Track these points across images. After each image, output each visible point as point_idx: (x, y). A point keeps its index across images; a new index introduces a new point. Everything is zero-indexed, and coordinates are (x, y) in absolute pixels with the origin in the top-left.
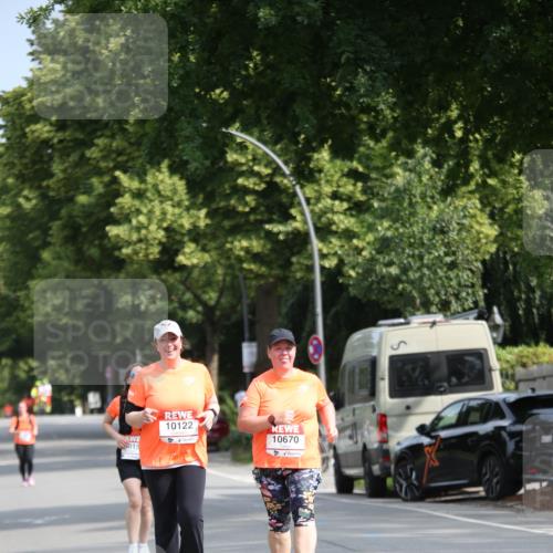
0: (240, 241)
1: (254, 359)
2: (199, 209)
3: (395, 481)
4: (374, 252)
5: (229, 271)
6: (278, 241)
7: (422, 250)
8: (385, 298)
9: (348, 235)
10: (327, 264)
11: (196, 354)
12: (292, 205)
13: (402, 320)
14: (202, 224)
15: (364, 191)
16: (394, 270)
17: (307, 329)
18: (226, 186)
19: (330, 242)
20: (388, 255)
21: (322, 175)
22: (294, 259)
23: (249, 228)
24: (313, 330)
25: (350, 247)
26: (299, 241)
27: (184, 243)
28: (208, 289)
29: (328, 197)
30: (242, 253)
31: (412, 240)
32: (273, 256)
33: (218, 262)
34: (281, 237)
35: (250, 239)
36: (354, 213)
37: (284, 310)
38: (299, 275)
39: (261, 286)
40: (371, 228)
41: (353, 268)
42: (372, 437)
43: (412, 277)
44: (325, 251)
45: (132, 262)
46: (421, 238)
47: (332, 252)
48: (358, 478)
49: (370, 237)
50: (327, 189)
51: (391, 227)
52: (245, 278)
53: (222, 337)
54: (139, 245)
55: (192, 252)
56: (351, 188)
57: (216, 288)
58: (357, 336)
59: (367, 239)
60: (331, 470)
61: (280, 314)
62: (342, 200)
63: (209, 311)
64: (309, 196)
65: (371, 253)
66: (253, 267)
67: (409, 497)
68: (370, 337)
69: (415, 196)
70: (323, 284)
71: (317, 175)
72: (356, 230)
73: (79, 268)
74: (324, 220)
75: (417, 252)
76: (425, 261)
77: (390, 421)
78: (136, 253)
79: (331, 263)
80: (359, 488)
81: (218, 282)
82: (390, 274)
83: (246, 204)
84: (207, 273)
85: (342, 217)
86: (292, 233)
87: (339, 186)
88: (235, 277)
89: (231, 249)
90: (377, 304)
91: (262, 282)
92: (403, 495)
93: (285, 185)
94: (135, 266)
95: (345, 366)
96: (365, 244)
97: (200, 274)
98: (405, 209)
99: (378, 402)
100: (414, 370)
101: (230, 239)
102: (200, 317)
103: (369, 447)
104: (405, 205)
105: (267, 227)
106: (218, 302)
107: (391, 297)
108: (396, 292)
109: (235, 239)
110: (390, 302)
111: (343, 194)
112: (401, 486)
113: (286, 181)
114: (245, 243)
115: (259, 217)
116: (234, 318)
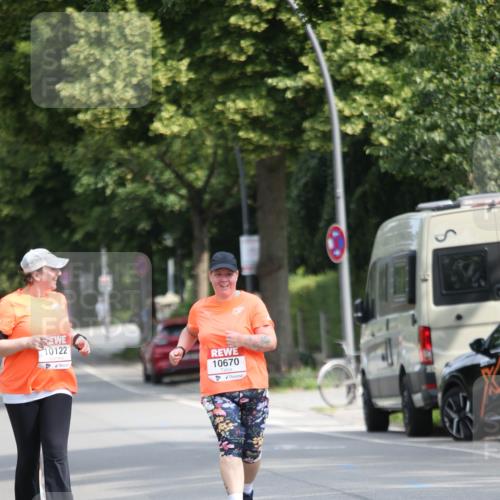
0: (234, 101)
1: (256, 258)
2: (180, 60)
3: (444, 414)
4: (411, 112)
5: (221, 142)
6: (285, 100)
7: (475, 107)
8: (427, 173)
9: (378, 89)
10: (349, 129)
11: (179, 252)
12: (302, 52)
13: (449, 202)
14: (184, 78)
15: (398, 31)
16: (438, 136)
17: (325, 216)
18: (215, 27)
19: (354, 100)
20: (430, 115)
21: (342, 9)
22: (306, 125)
23: (246, 83)
24: (333, 219)
25: (380, 106)
26: (313, 99)
27: (161, 105)
28: (194, 166)
29: (350, 39)
30: (237, 118)
31: (462, 95)
32: (278, 122)
33: (206, 128)
34: (289, 95)
35: (249, 98)
36: (385, 60)
37: (295, 192)
38: (314, 145)
39: (262, 161)
40: (407, 80)
41: (384, 134)
42: (411, 356)
43: (462, 144)
44: (347, 112)
45: (93, 132)
46: (474, 92)
47: (357, 113)
48: (394, 411)
49: (407, 92)
50: (350, 29)
51: (434, 77)
52: (242, 151)
53: (214, 230)
54: (100, 108)
55: (171, 117)
56: (380, 26)
57: (205, 165)
58: (390, 225)
59: (403, 95)
60: (359, 402)
61: (288, 197)
62: (368, 43)
63: (195, 195)
64: (324, 38)
65: (407, 114)
66: (252, 135)
67: (462, 436)
68: (407, 226)
69: (465, 35)
70: (345, 156)
71: (336, 10)
72: (388, 83)
73: (22, 138)
74: (345, 70)
75: (468, 110)
76: (479, 123)
77: (435, 335)
78: (97, 119)
79: (355, 128)
80: (397, 424)
81: (206, 158)
82: (433, 139)
83: (242, 51)
84: (192, 144)
85: (369, 66)
86: (303, 89)
87: (365, 24)
88: (228, 150)
89: (222, 112)
90: (415, 181)
91: (264, 156)
92: (454, 432)
93: (294, 24)
94: (97, 137)
95: (375, 264)
96: (400, 102)
97: (184, 146)
98: (452, 53)
99: (420, 312)
100: (466, 268)
101: (220, 99)
102: (184, 203)
103: (408, 370)
104: (452, 47)
105: (270, 81)
106: (207, 182)
107: (435, 172)
108: (442, 165)
109: (228, 98)
110: (433, 178)
111: (369, 34)
112: (451, 421)
113: (294, 19)
114: (241, 104)
115: (258, 69)
116: (229, 204)
